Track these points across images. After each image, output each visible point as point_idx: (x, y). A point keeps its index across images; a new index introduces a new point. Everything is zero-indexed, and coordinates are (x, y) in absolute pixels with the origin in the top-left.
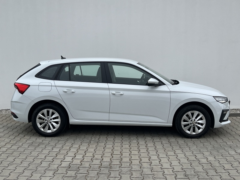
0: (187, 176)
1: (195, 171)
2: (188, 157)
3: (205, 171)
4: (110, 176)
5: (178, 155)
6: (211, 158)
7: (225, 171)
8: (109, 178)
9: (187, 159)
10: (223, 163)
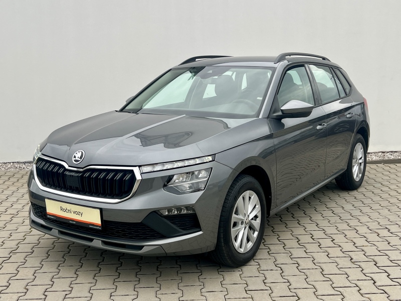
2: (377, 231)
4: (262, 268)
5: (356, 228)
8: (261, 272)
9: (377, 234)
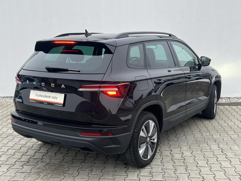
0: (151, 173)
1: (163, 168)
3: (174, 168)
6: (187, 154)
7: (196, 169)
10: (199, 159)
